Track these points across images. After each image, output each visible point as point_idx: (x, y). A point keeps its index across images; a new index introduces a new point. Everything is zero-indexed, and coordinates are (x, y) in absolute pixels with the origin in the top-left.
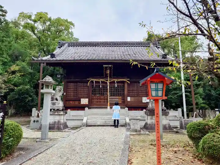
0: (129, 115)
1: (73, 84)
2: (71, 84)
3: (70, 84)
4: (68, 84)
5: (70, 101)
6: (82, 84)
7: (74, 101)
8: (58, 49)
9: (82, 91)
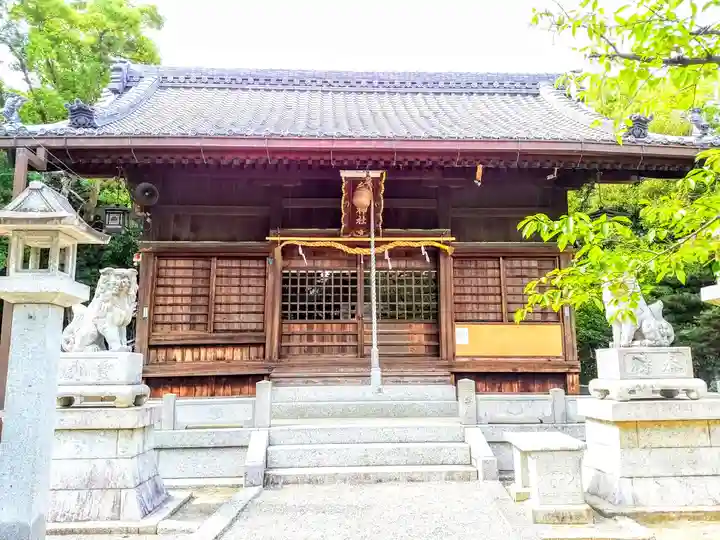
0: (482, 414)
1: (189, 263)
2: (181, 263)
3: (171, 263)
4: (163, 263)
5: (173, 347)
6: (235, 263)
7: (192, 346)
8: (113, 97)
9: (234, 299)
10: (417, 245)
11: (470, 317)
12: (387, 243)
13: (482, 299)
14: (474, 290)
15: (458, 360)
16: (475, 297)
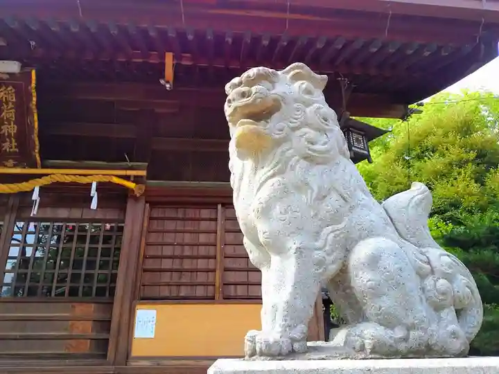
10: (84, 180)
11: (165, 292)
12: (40, 176)
13: (187, 264)
14: (178, 252)
15: (133, 364)
16: (177, 261)
